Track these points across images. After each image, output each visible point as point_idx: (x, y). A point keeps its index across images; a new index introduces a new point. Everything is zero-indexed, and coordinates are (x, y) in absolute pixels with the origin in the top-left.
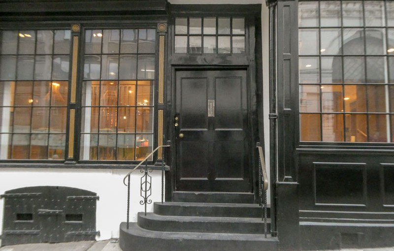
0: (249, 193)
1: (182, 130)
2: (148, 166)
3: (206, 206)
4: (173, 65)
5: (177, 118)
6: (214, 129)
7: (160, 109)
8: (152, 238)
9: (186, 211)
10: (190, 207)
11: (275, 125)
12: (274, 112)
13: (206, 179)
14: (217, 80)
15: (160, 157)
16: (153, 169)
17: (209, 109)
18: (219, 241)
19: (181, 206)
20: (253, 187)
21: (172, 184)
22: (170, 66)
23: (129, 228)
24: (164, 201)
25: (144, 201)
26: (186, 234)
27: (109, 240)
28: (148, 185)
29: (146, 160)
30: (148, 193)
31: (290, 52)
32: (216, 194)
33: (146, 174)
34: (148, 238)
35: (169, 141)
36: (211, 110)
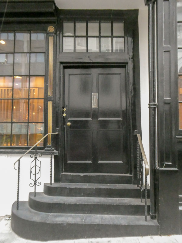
0: (128, 175)
1: (69, 119)
2: (37, 151)
3: (90, 187)
4: (61, 63)
5: (65, 109)
6: (97, 118)
7: (49, 101)
8: (37, 223)
9: (72, 192)
10: (76, 189)
11: (155, 113)
12: (154, 101)
13: (90, 162)
14: (100, 76)
15: (49, 143)
16: (42, 153)
17: (93, 101)
18: (102, 225)
19: (68, 187)
20: (131, 169)
21: (60, 166)
22: (59, 64)
23: (19, 208)
24: (53, 182)
25: (33, 184)
26: (71, 216)
27: (4, 216)
28: (38, 169)
29: (36, 146)
30: (38, 176)
31: (170, 44)
32: (99, 176)
33: (36, 158)
34: (34, 222)
35: (58, 129)
36: (95, 102)
